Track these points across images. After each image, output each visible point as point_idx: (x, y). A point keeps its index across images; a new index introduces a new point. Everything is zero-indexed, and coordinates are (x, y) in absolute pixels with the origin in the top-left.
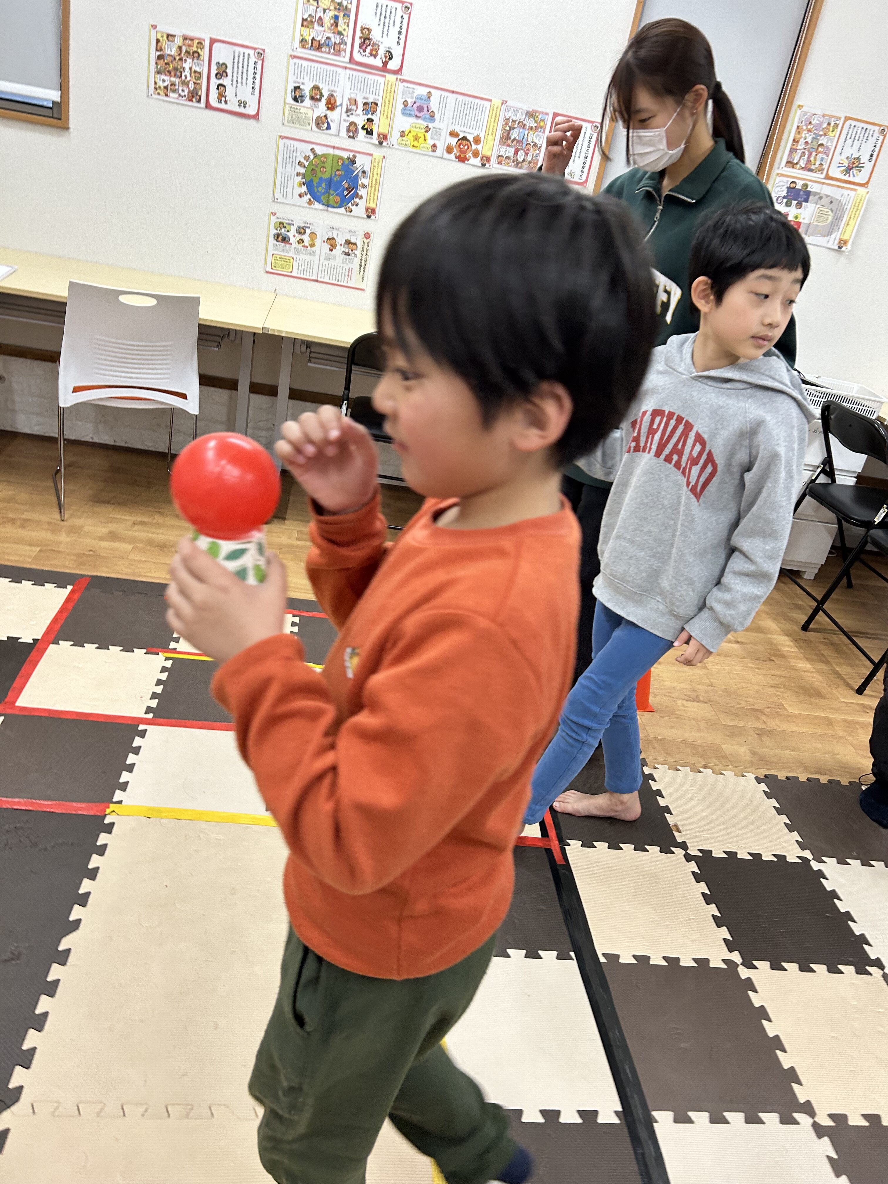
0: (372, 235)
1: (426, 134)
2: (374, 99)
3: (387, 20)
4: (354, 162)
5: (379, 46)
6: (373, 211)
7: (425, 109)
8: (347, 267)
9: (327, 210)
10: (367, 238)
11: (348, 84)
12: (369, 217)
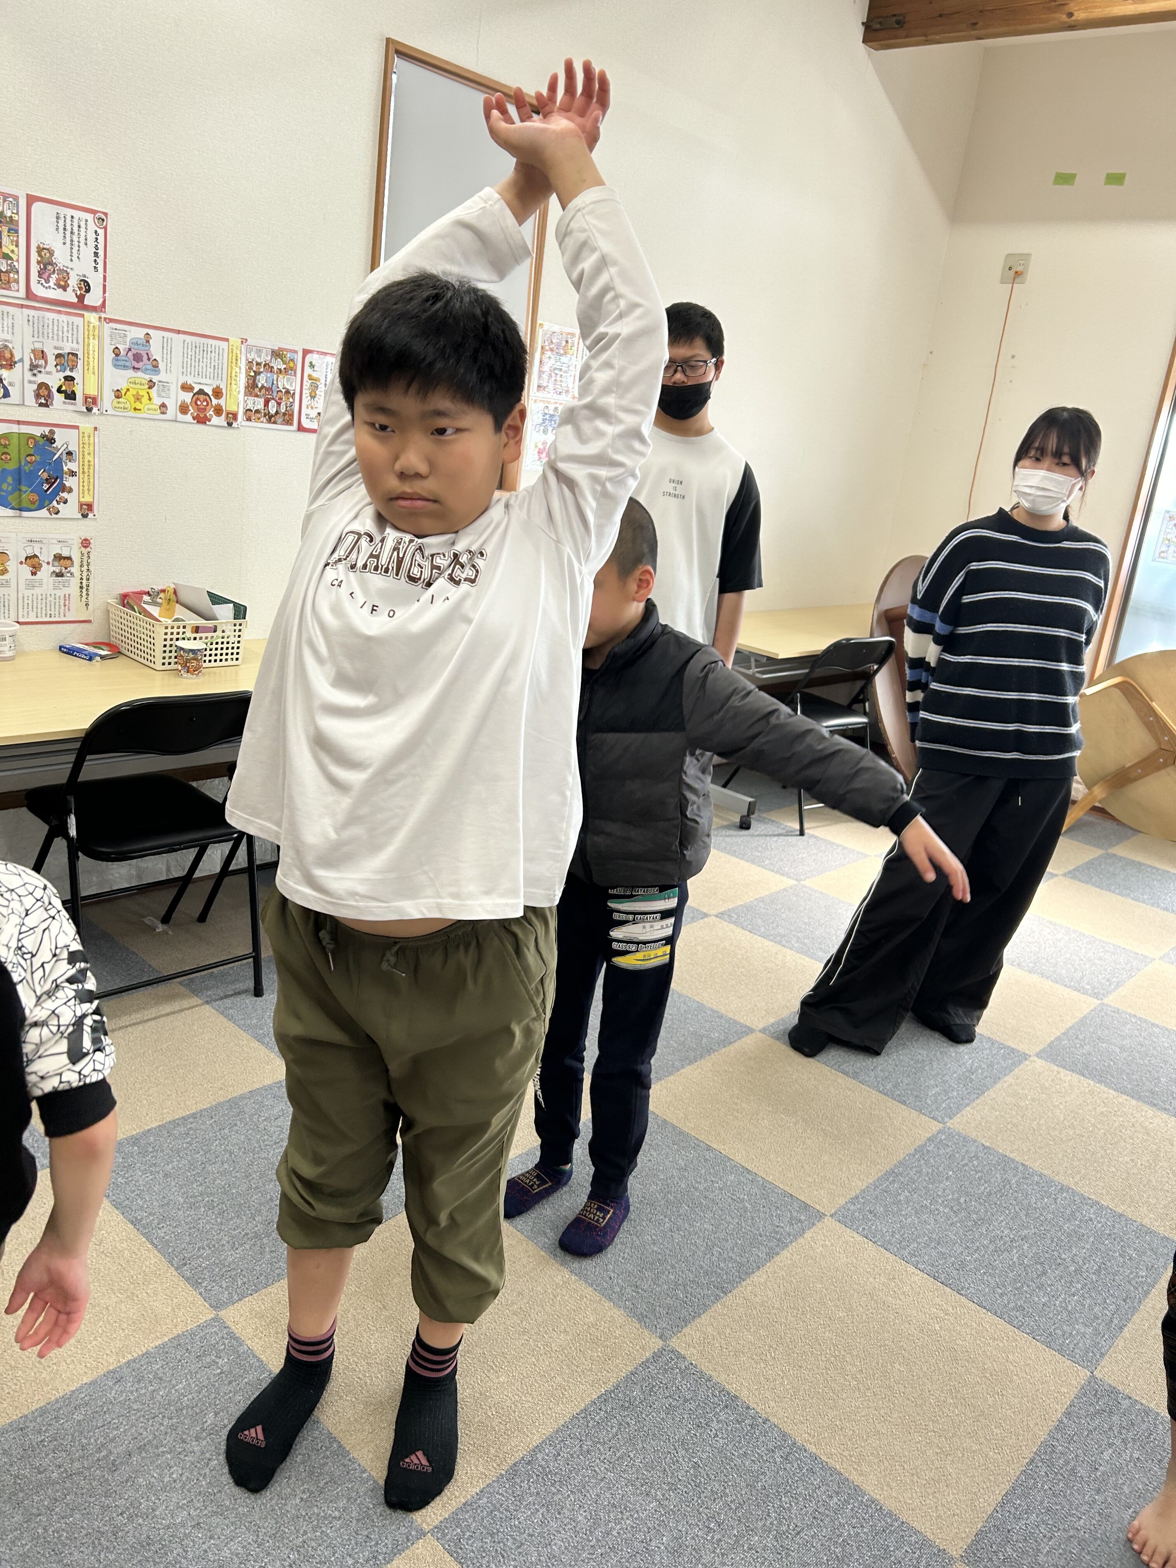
0: (92, 541)
1: (150, 391)
2: (72, 349)
3: (75, 238)
4: (51, 441)
5: (68, 274)
6: (90, 507)
7: (145, 357)
8: (60, 593)
9: (20, 516)
10: (86, 547)
11: (28, 330)
12: (85, 516)
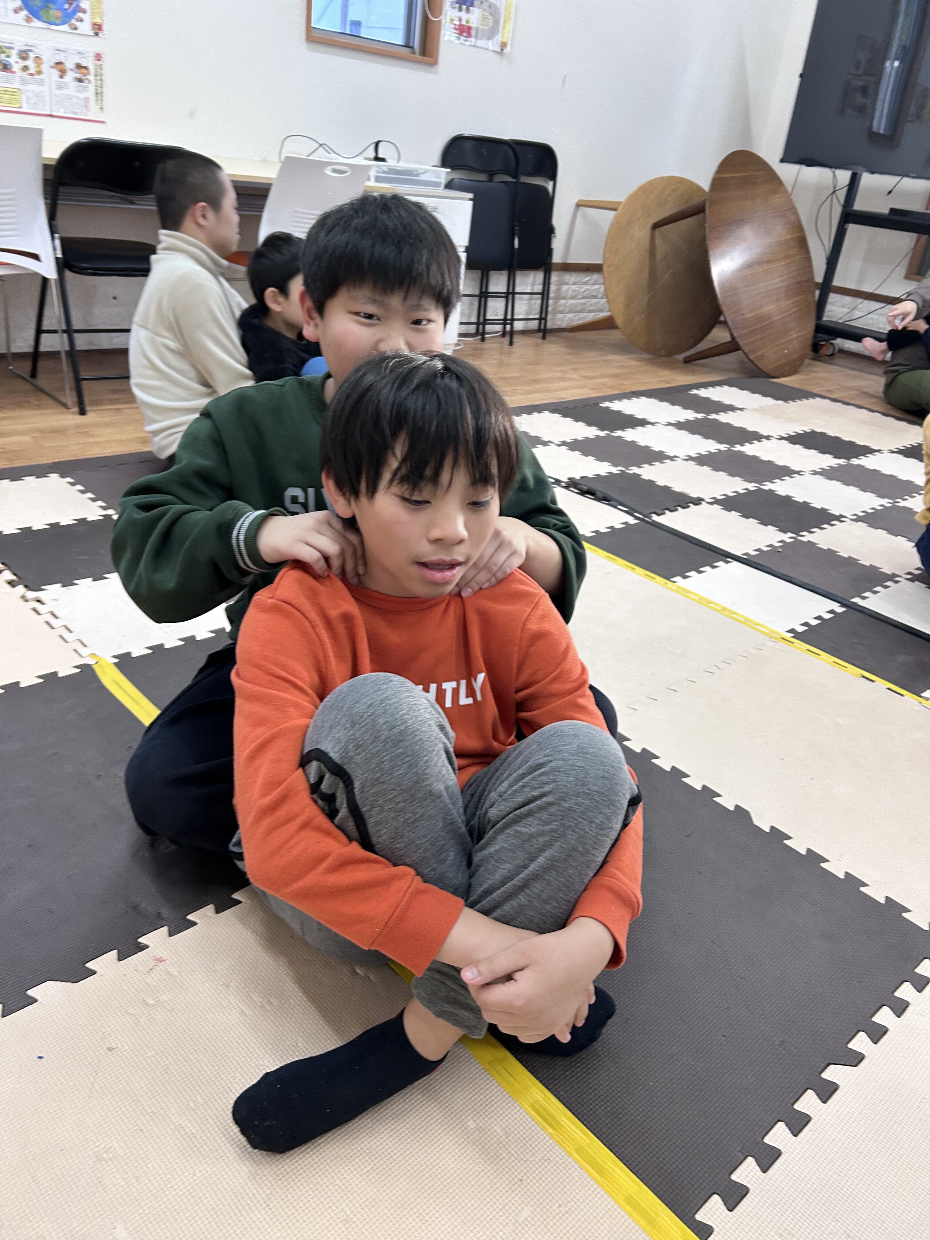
0: (103, 56)
6: (100, 27)
8: (82, 96)
9: (48, 28)
10: (99, 60)
12: (97, 34)
